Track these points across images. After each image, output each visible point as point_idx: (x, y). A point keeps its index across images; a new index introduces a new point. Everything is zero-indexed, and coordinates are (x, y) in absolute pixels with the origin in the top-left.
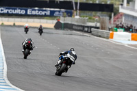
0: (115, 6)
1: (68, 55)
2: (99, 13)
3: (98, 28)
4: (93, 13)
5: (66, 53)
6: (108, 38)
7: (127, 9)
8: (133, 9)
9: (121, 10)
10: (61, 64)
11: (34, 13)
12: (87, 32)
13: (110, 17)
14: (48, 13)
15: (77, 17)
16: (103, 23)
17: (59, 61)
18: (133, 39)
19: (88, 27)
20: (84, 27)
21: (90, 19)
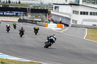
0: (49, 10)
1: (52, 38)
2: (40, 14)
3: (40, 21)
4: (38, 14)
5: (51, 37)
6: (45, 26)
7: (55, 12)
8: (58, 12)
9: (52, 12)
10: (48, 42)
11: (7, 14)
12: (34, 24)
13: (46, 16)
14: (15, 14)
15: (30, 16)
16: (42, 19)
17: (47, 41)
18: (58, 27)
19: (35, 21)
20: (33, 21)
21: (36, 17)
